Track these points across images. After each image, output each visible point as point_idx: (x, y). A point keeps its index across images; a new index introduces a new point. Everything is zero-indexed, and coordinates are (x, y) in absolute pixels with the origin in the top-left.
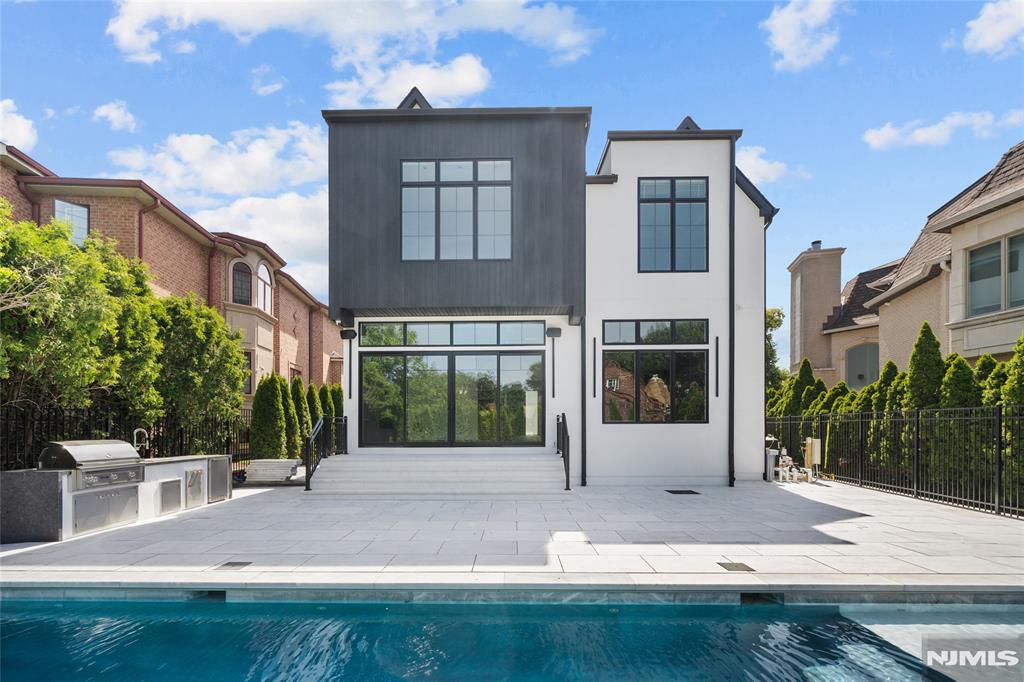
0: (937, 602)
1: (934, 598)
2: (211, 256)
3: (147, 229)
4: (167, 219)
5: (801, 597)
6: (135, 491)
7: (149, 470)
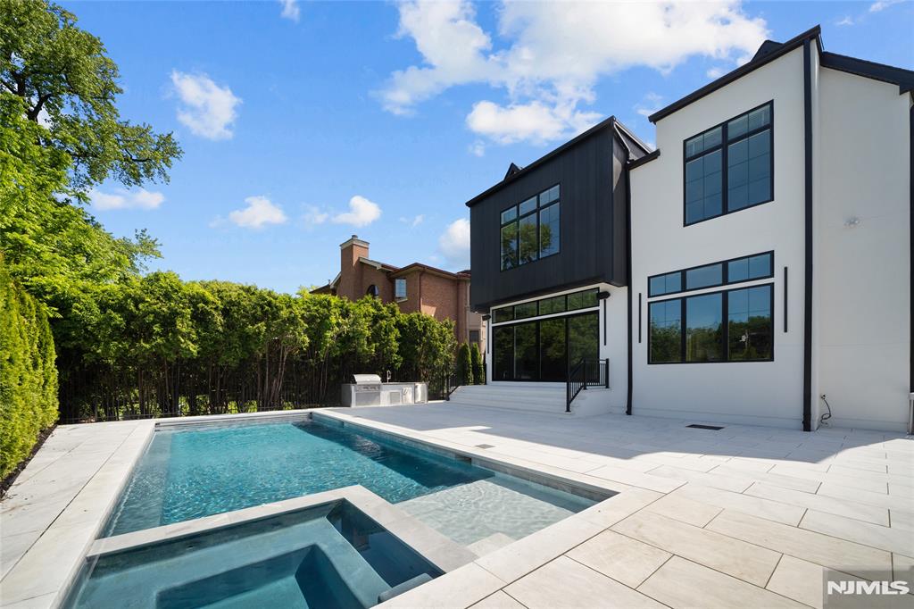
2: (458, 284)
3: (424, 282)
4: (433, 275)
5: (478, 463)
6: (379, 394)
7: (384, 386)
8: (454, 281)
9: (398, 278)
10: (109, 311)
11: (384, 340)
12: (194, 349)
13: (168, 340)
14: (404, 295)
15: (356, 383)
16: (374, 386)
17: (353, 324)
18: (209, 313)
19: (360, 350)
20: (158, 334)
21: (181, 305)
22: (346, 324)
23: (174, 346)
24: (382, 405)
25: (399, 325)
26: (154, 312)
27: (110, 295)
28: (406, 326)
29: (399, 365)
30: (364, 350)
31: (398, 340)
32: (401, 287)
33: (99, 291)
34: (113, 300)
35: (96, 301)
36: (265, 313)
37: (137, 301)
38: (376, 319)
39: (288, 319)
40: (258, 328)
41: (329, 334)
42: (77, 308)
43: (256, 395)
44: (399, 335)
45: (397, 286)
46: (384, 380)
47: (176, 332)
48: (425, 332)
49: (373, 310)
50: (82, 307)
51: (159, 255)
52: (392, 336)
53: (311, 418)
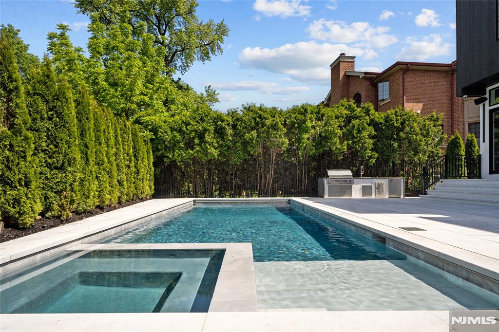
0: (467, 279)
1: (465, 274)
2: (452, 74)
3: (408, 79)
4: (419, 70)
5: (391, 243)
6: (351, 187)
7: (356, 180)
8: (447, 72)
9: (381, 81)
10: (174, 132)
11: (356, 138)
12: (215, 153)
13: (202, 148)
14: (387, 97)
15: (328, 176)
16: (345, 179)
17: (326, 125)
18: (224, 128)
19: (333, 148)
20: (197, 144)
21: (209, 124)
22: (319, 126)
23: (205, 152)
24: (354, 197)
25: (373, 123)
26: (195, 130)
27: (176, 123)
28: (381, 123)
29: (373, 161)
30: (336, 148)
31: (371, 137)
32: (384, 89)
33: (171, 121)
34: (177, 126)
35: (170, 128)
36: (257, 124)
37: (187, 124)
38: (349, 120)
39: (272, 126)
40: (252, 135)
41: (305, 136)
42: (161, 132)
43: (257, 186)
44: (374, 133)
45: (380, 89)
46: (356, 175)
47: (206, 142)
48: (404, 128)
49: (346, 112)
50: (163, 131)
51: (217, 101)
52: (365, 134)
53: (289, 204)
